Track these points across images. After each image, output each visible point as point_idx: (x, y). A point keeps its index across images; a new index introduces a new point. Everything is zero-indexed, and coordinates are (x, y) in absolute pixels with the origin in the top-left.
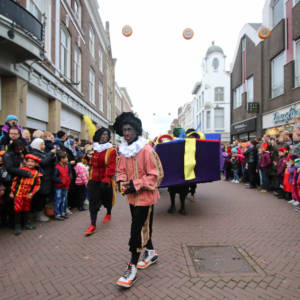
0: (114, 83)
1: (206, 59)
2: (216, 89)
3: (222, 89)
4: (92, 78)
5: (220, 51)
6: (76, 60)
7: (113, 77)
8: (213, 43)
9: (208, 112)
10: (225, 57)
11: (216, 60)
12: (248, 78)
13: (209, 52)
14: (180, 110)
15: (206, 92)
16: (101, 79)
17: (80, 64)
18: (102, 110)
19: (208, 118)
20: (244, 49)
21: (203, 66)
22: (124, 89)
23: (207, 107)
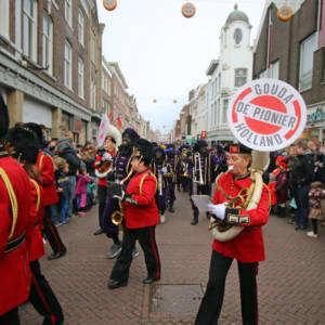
0: (100, 58)
1: (225, 29)
2: (237, 71)
3: (245, 70)
4: (68, 54)
5: (244, 19)
6: (45, 32)
7: (100, 49)
8: (236, 7)
9: (226, 101)
10: (250, 27)
11: (238, 31)
12: (273, 62)
13: (230, 20)
14: (192, 94)
15: (223, 74)
16: (81, 54)
17: (51, 38)
18: (82, 97)
19: (225, 109)
20: (270, 23)
21: (221, 38)
22: (115, 65)
23: (225, 94)
